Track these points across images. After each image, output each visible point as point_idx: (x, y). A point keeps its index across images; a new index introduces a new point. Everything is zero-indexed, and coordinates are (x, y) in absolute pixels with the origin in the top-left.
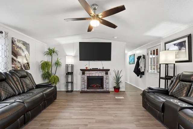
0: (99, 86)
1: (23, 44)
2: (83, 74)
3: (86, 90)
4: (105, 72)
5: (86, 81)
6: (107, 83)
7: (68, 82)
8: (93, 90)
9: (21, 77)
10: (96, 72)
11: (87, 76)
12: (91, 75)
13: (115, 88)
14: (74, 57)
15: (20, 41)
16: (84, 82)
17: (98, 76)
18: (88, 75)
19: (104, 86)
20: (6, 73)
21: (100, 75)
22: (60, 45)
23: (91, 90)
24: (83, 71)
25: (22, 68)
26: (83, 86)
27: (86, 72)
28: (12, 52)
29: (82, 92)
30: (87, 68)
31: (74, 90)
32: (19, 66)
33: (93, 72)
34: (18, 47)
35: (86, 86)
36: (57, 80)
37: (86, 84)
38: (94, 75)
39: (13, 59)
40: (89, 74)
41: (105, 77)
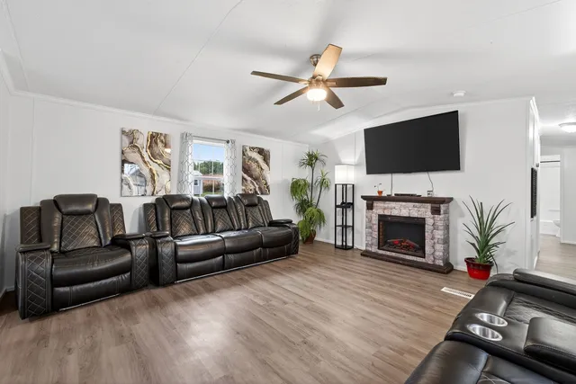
0: (414, 247)
1: (259, 153)
2: (370, 207)
3: (374, 249)
4: (429, 206)
5: (376, 227)
6: (436, 241)
7: (346, 226)
8: (394, 254)
9: (248, 206)
10: (404, 203)
11: (380, 216)
12: (387, 213)
13: (469, 261)
14: (357, 165)
15: (253, 148)
16: (371, 228)
17: (407, 215)
18: (382, 213)
19: (428, 249)
20: (230, 198)
21: (415, 214)
22: (327, 143)
23: (388, 253)
24: (371, 201)
25: (256, 192)
26: (369, 238)
27: (376, 204)
28: (243, 167)
29: (366, 254)
30: (380, 192)
31: (356, 246)
32: (252, 187)
33: (393, 204)
34: (250, 158)
35: (375, 241)
36: (321, 218)
37: (375, 234)
38: (395, 213)
39: (243, 178)
40: (385, 209)
41: (429, 222)
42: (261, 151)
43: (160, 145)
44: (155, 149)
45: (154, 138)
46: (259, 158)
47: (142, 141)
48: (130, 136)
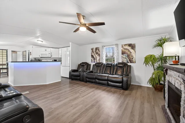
15: (126, 45)
32: (126, 60)
34: (125, 49)
39: (122, 57)
42: (130, 45)
43: (97, 50)
44: (97, 51)
45: (96, 49)
46: (129, 48)
47: (94, 50)
48: (92, 49)
